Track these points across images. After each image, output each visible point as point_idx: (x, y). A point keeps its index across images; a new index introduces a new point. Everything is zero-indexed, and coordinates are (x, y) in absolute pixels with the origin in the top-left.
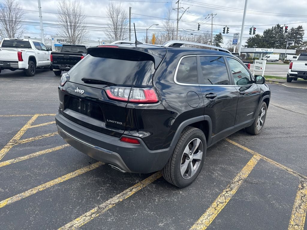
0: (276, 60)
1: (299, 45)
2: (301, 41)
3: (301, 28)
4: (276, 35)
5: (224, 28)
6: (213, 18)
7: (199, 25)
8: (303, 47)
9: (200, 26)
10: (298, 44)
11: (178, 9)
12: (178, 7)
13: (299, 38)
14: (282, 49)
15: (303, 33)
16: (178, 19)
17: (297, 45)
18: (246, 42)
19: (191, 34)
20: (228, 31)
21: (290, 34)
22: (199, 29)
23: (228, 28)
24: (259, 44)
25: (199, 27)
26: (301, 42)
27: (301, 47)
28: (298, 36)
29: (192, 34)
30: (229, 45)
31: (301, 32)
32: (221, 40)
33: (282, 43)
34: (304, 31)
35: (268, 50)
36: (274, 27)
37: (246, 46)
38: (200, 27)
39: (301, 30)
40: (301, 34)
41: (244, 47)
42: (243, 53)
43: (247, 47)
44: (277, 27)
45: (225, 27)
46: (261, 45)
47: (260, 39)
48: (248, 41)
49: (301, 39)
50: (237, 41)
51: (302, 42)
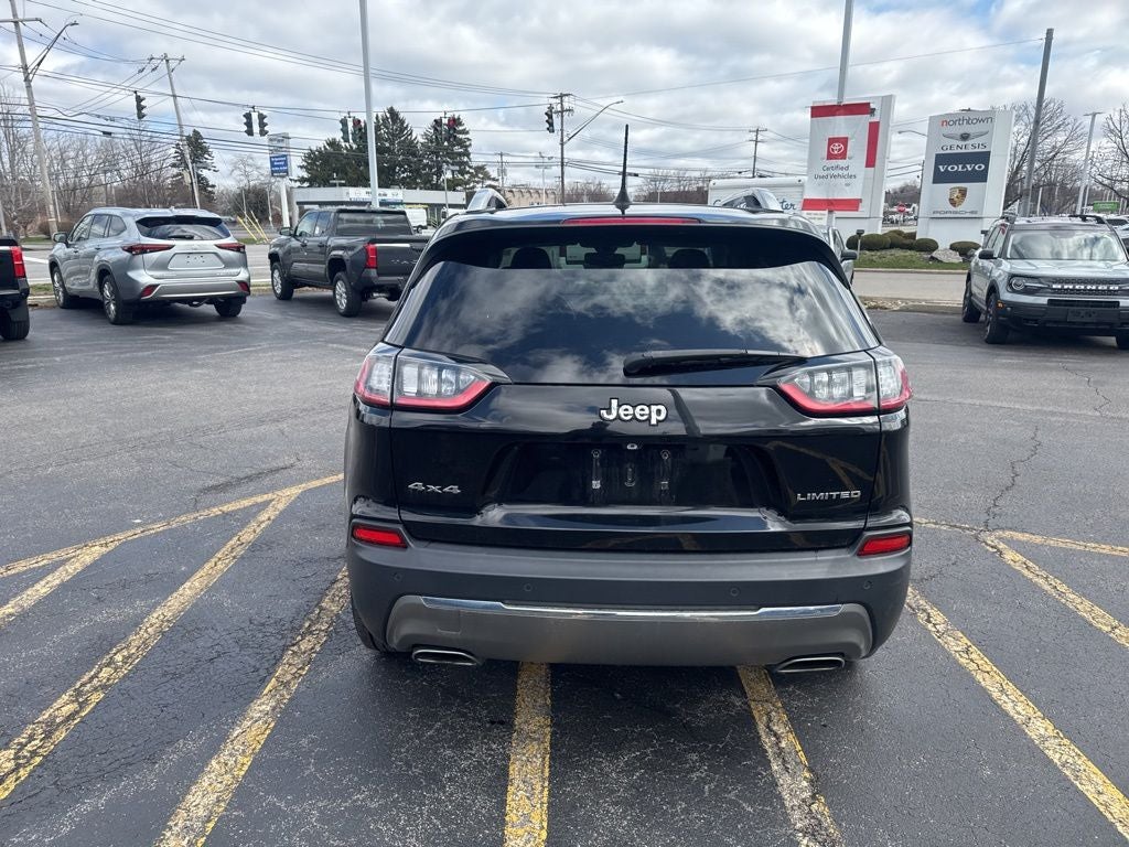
0: (420, 226)
1: (467, 177)
2: (466, 163)
3: (460, 124)
4: (392, 143)
5: (248, 116)
6: (170, 71)
7: (139, 100)
8: (478, 182)
9: (143, 103)
10: (462, 175)
11: (16, 23)
12: (15, 15)
13: (460, 154)
14: (421, 189)
15: (469, 140)
16: (25, 68)
17: (460, 177)
18: (301, 167)
19: (104, 133)
20: (266, 128)
21: (432, 142)
22: (141, 116)
23: (261, 117)
24: (346, 174)
25: (140, 108)
26: (468, 169)
27: (472, 185)
28: (457, 149)
29: (110, 134)
30: (242, 178)
31: (461, 136)
32: (206, 156)
33: (418, 171)
34: (467, 133)
35: (385, 195)
36: (380, 117)
37: (302, 180)
38: (143, 107)
39: (461, 128)
40: (461, 143)
41: (298, 184)
42: (306, 207)
43: (306, 184)
44: (388, 115)
45: (248, 110)
46: (355, 176)
47: (346, 157)
48: (305, 164)
49: (466, 159)
50: (286, 161)
51: (471, 167)
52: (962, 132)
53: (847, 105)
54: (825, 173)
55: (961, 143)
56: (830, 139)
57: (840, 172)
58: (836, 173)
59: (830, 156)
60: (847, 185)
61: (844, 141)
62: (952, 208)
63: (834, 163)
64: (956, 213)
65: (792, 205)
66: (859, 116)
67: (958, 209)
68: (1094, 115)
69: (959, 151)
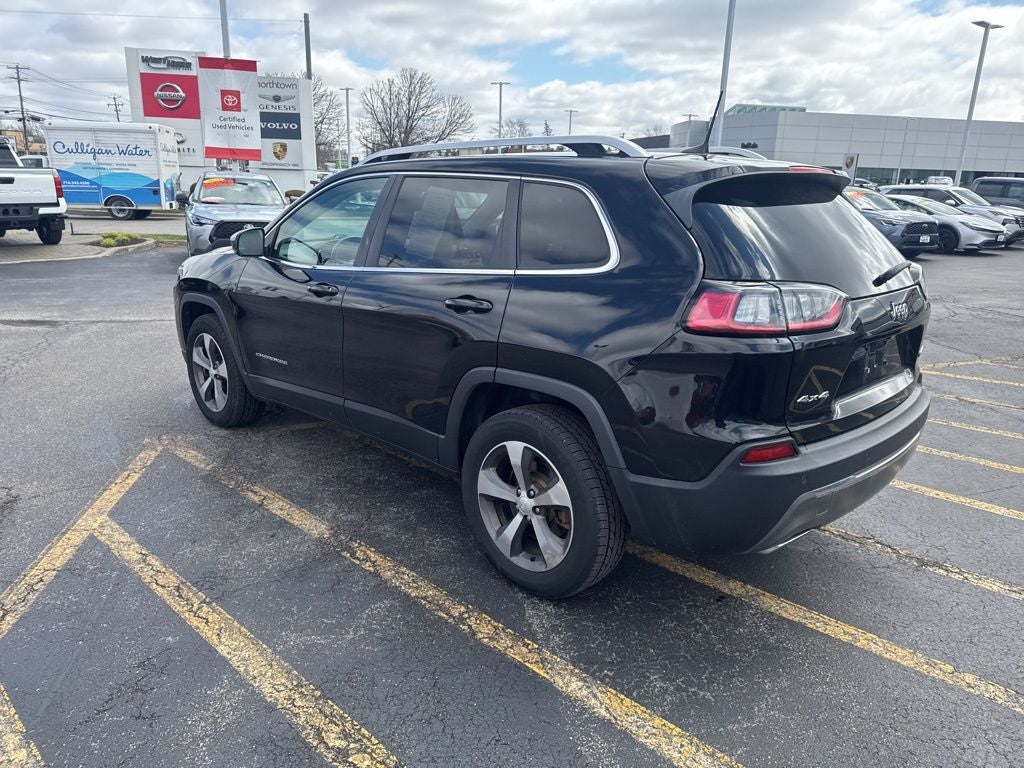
52: (274, 94)
53: (232, 60)
54: (223, 123)
55: (274, 104)
56: (222, 91)
57: (238, 124)
58: (234, 123)
59: (225, 108)
60: (247, 136)
61: (237, 94)
62: (277, 161)
63: (230, 114)
64: (280, 165)
65: (146, 151)
66: (248, 72)
67: (282, 161)
68: (347, 90)
69: (274, 111)
